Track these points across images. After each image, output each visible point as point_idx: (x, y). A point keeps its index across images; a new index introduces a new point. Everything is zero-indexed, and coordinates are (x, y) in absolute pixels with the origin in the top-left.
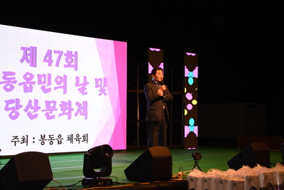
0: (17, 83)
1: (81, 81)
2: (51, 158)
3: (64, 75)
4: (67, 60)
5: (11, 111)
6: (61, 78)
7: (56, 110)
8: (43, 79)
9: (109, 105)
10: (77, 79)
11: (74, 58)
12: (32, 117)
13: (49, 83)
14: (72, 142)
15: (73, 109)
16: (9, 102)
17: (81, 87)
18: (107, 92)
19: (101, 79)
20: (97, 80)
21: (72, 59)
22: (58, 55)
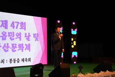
1: (27, 35)
2: (15, 69)
3: (20, 32)
4: (21, 26)
6: (18, 34)
7: (17, 48)
8: (10, 34)
9: (40, 45)
10: (26, 34)
11: (24, 25)
12: (6, 51)
13: (13, 36)
14: (24, 62)
15: (24, 47)
17: (27, 37)
18: (38, 39)
19: (36, 34)
20: (34, 34)
21: (23, 25)
22: (17, 24)
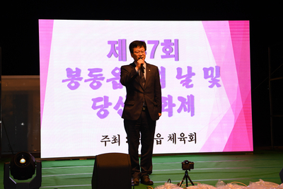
0: (105, 80)
1: (185, 72)
4: (164, 50)
5: (99, 109)
9: (225, 98)
10: (179, 70)
11: (173, 47)
14: (175, 141)
15: (174, 105)
16: (96, 100)
17: (184, 79)
18: (221, 83)
19: (211, 69)
20: (206, 70)
21: (171, 48)
22: (153, 45)
